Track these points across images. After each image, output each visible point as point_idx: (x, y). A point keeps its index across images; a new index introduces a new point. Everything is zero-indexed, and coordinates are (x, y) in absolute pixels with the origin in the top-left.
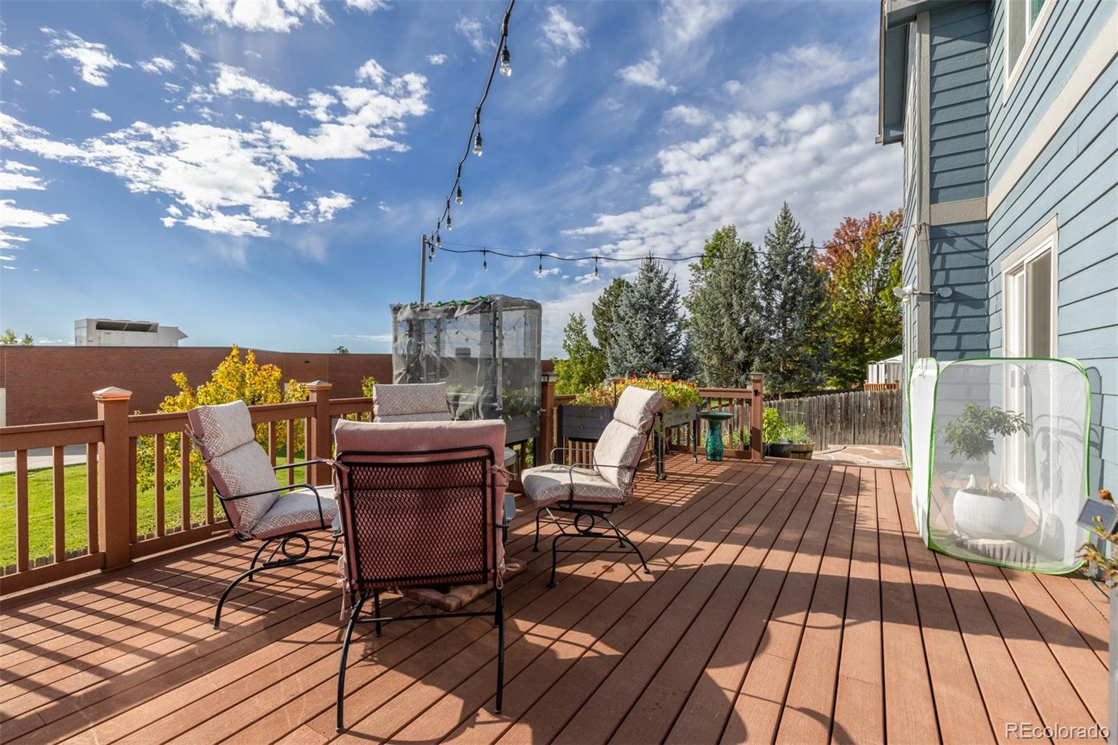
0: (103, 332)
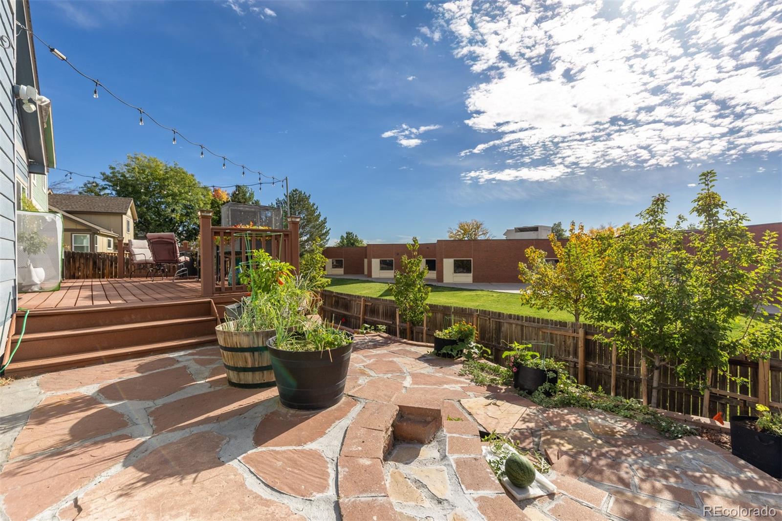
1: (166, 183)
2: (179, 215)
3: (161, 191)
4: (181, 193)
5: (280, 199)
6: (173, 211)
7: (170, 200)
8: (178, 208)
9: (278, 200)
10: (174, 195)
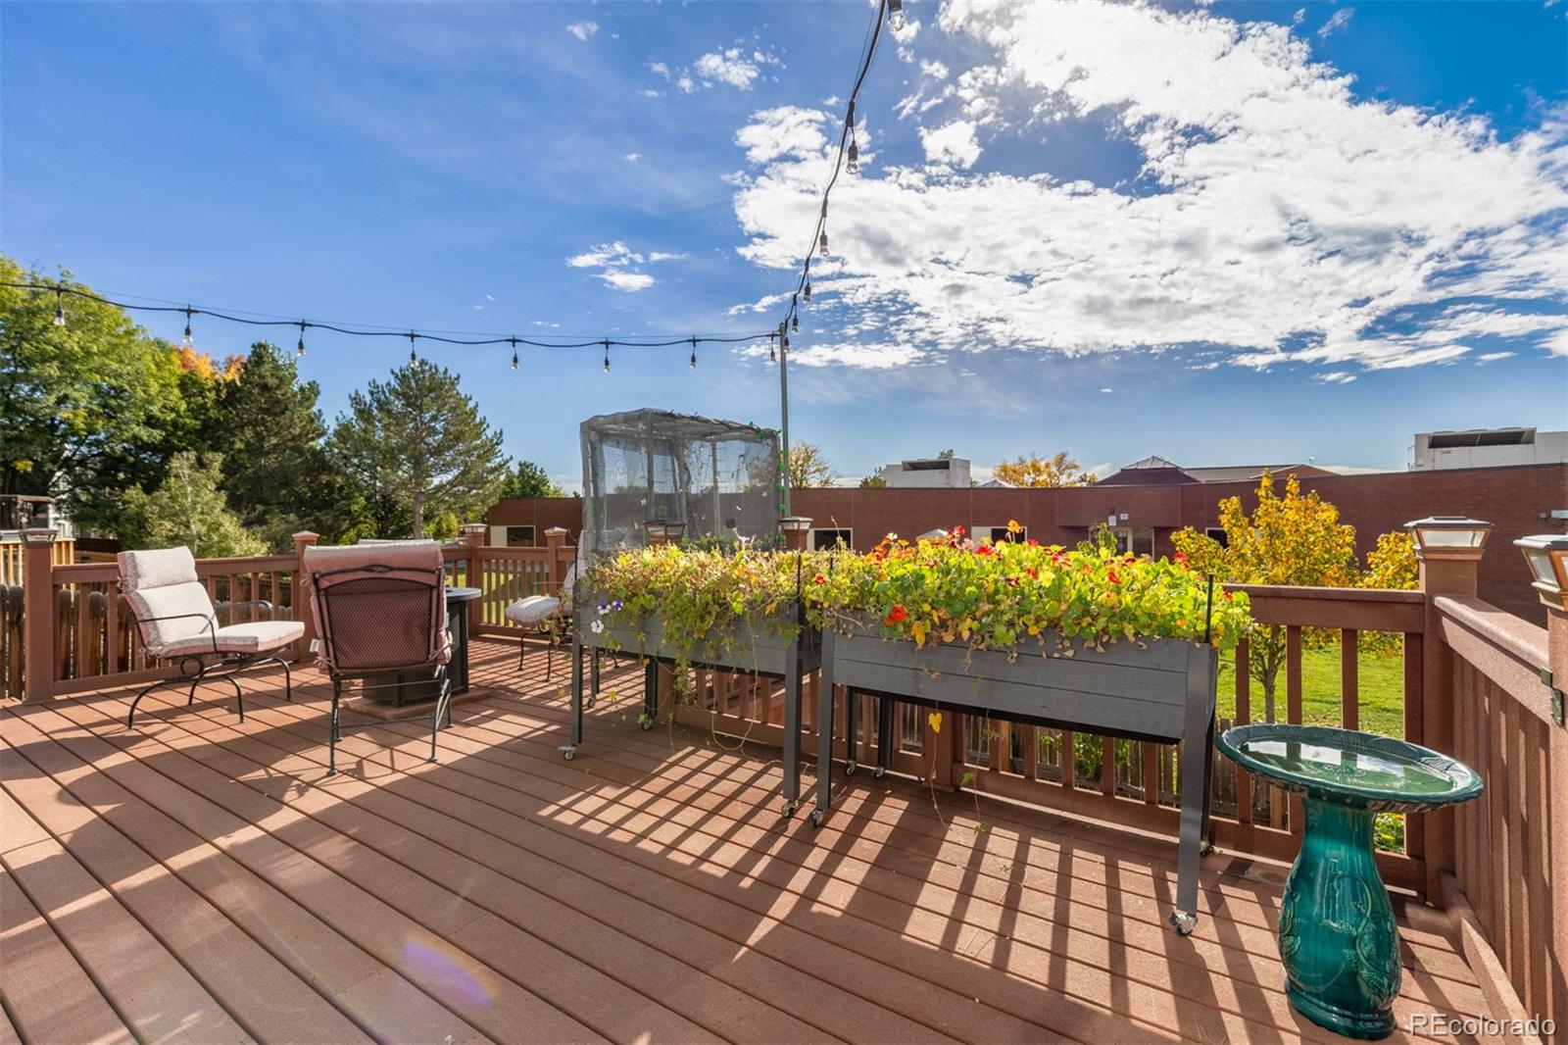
0: (1439, 450)
1: (39, 324)
2: (82, 412)
3: (19, 345)
4: (88, 354)
5: (379, 383)
6: (62, 400)
7: (53, 370)
8: (81, 394)
9: (373, 383)
10: (64, 358)
